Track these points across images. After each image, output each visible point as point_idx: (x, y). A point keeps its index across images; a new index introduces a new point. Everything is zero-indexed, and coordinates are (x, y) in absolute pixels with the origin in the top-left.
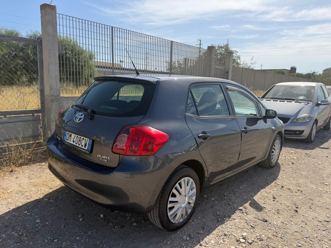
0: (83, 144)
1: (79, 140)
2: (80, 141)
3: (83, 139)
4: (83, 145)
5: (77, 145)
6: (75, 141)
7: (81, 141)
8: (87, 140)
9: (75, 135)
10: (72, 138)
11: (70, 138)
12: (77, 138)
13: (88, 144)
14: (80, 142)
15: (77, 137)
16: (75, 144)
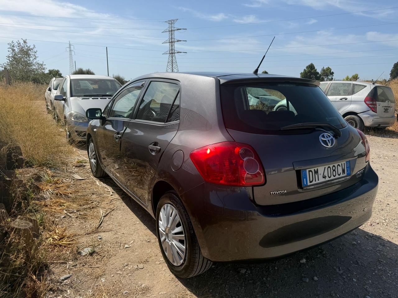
0: (340, 171)
1: (332, 171)
2: (334, 170)
3: (339, 165)
4: (340, 173)
5: (332, 178)
6: (327, 175)
7: (336, 170)
8: (344, 163)
9: (324, 167)
10: (320, 174)
11: (317, 176)
12: (329, 169)
13: (347, 167)
14: (334, 172)
15: (329, 167)
16: (327, 179)
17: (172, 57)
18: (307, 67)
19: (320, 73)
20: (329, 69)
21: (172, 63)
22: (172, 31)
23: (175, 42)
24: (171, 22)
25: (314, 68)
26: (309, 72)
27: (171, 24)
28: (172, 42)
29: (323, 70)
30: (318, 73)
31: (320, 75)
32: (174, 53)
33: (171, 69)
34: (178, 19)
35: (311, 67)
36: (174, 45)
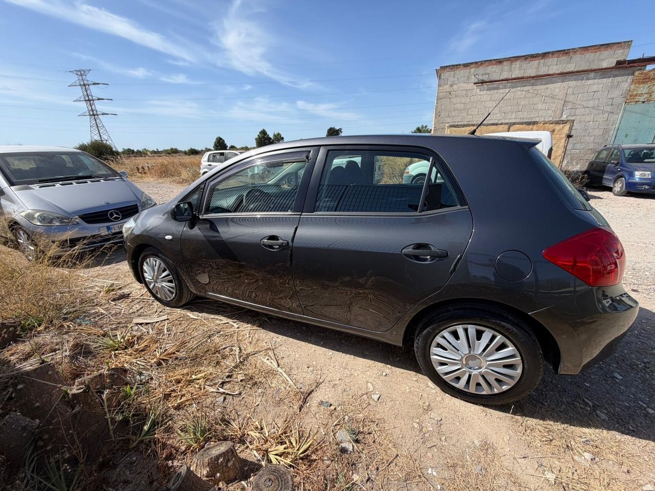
17: (96, 120)
18: (260, 133)
19: (272, 138)
20: (279, 134)
21: (98, 127)
22: (85, 85)
23: (95, 100)
24: (81, 73)
25: (267, 134)
26: (263, 137)
27: (81, 75)
28: (89, 100)
29: (275, 135)
30: (271, 139)
31: (273, 140)
32: (97, 115)
33: (98, 134)
34: (90, 70)
35: (264, 132)
36: (94, 104)
